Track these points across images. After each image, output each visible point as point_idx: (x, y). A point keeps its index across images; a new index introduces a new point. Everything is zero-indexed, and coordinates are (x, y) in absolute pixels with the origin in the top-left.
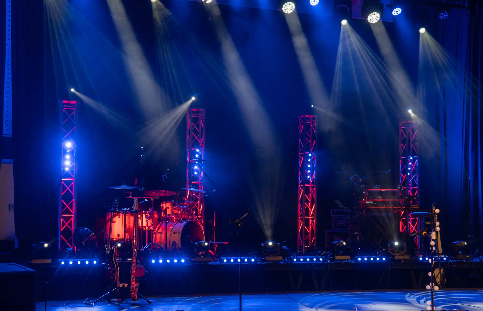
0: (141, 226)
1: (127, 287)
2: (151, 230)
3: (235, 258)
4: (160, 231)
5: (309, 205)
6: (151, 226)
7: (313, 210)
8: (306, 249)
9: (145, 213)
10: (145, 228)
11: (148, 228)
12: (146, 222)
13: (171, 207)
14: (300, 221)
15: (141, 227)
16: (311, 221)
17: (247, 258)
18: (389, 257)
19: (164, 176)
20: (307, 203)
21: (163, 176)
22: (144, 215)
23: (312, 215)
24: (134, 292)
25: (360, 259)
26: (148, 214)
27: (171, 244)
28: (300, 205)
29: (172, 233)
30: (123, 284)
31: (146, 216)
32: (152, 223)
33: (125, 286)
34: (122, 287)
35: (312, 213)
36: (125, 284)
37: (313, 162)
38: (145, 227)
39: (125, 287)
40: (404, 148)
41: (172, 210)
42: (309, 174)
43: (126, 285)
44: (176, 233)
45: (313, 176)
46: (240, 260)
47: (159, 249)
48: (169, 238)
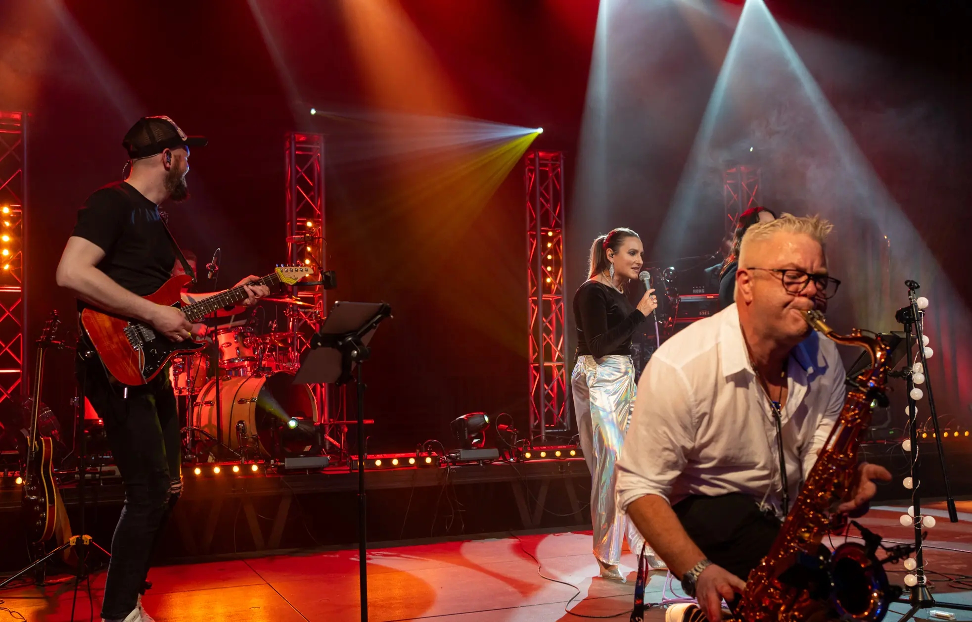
1: (88, 543)
2: (185, 397)
3: (386, 456)
4: (209, 398)
5: (551, 339)
7: (559, 349)
8: (547, 431)
12: (174, 377)
13: (235, 342)
14: (534, 372)
16: (555, 372)
17: (415, 454)
20: (548, 335)
21: (207, 266)
23: (559, 359)
27: (233, 429)
28: (534, 339)
29: (235, 404)
30: (78, 538)
32: (187, 381)
33: (83, 541)
34: (75, 544)
35: (558, 355)
36: (84, 537)
37: (557, 248)
39: (85, 543)
41: (238, 348)
42: (549, 274)
43: (87, 539)
44: (245, 403)
45: (558, 278)
46: (399, 461)
47: (206, 440)
48: (230, 414)
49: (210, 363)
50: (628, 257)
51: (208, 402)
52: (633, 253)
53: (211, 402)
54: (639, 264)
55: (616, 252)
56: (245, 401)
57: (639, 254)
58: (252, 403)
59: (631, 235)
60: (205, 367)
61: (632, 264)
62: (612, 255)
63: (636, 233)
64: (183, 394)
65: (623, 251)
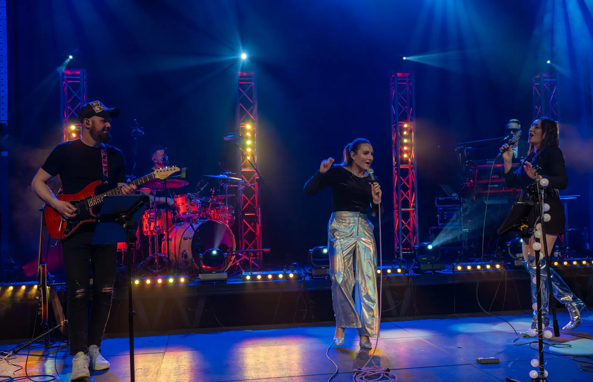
3: (264, 273)
4: (170, 236)
7: (413, 200)
8: (404, 253)
14: (397, 214)
17: (283, 272)
18: (507, 263)
23: (413, 207)
25: (459, 268)
27: (181, 255)
28: (396, 194)
29: (182, 239)
37: (411, 135)
40: (539, 111)
41: (187, 206)
42: (407, 152)
44: (187, 240)
45: (412, 154)
46: (262, 277)
48: (179, 246)
50: (363, 156)
52: (366, 153)
54: (370, 160)
55: (356, 153)
57: (370, 154)
58: (190, 240)
59: (366, 142)
61: (366, 160)
62: (354, 155)
63: (368, 141)
65: (360, 152)
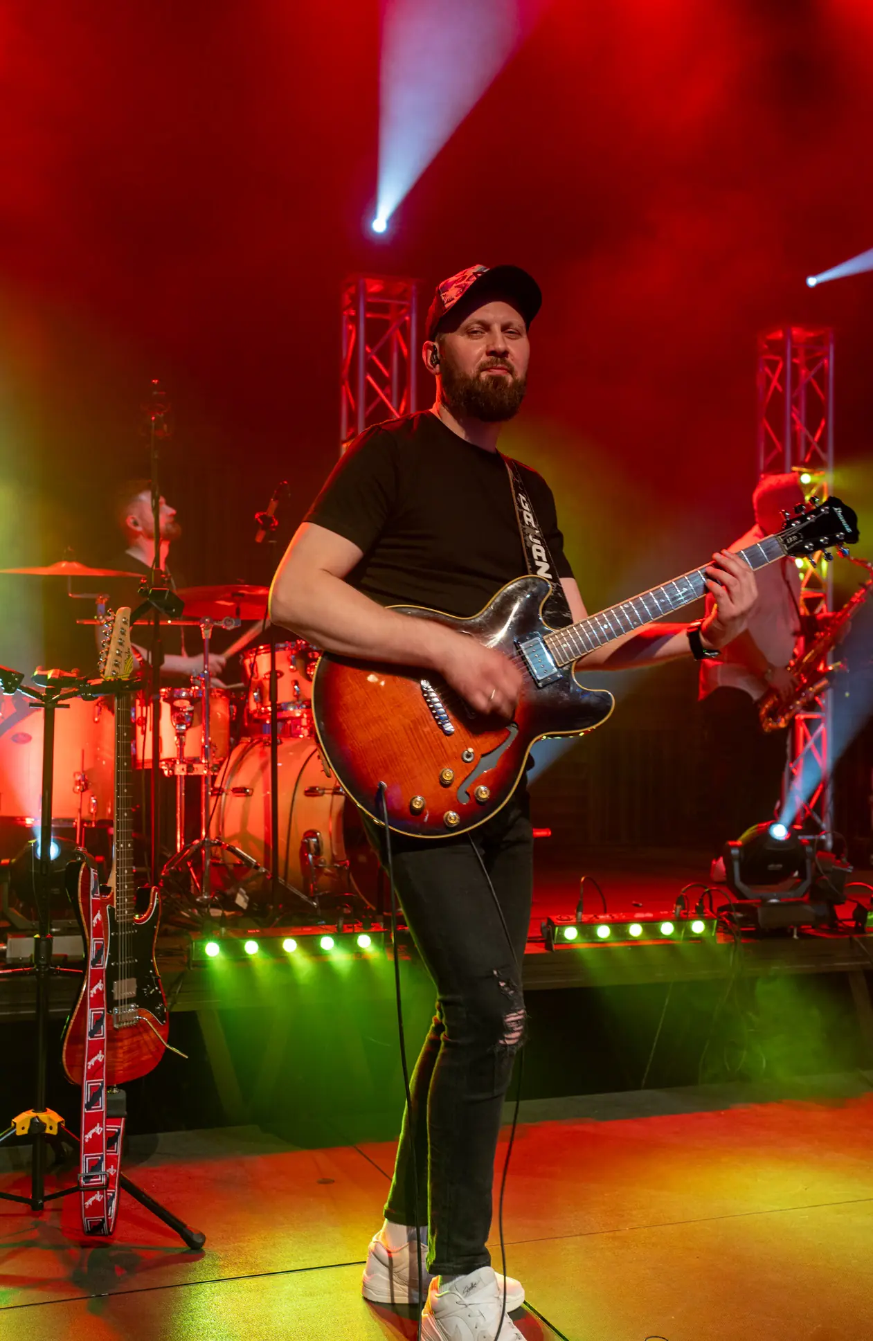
0: (149, 755)
2: (199, 777)
3: (619, 918)
4: (241, 780)
6: (196, 760)
9: (170, 700)
10: (172, 768)
11: (185, 766)
12: (176, 738)
15: (148, 760)
17: (672, 915)
19: (263, 518)
21: (258, 516)
22: (166, 708)
24: (102, 1189)
26: (187, 703)
27: (296, 846)
29: (300, 795)
30: (32, 1121)
31: (174, 710)
32: (203, 747)
33: (43, 1126)
34: (25, 1131)
36: (43, 1117)
38: (171, 762)
39: (48, 1131)
41: (298, 683)
43: (51, 1120)
44: (323, 793)
46: (643, 929)
47: (235, 865)
48: (288, 817)
49: (237, 709)
51: (240, 788)
53: (245, 789)
56: (321, 792)
58: (335, 796)
60: (228, 716)
64: (195, 773)
